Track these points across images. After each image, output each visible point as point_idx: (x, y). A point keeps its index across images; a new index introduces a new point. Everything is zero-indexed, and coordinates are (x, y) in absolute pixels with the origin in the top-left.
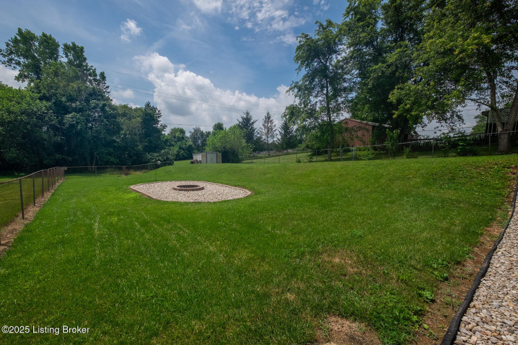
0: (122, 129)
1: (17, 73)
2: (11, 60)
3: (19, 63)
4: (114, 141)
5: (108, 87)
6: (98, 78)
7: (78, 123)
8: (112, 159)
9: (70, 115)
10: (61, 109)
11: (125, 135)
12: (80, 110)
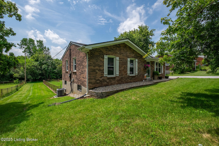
0: (57, 68)
1: (23, 50)
2: (22, 47)
3: (24, 48)
4: (55, 71)
5: (50, 52)
6: (47, 49)
7: (46, 68)
8: (54, 77)
9: (44, 65)
10: (41, 64)
11: (58, 69)
12: (46, 64)
